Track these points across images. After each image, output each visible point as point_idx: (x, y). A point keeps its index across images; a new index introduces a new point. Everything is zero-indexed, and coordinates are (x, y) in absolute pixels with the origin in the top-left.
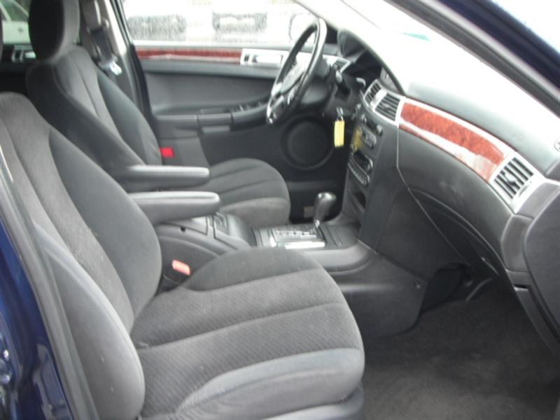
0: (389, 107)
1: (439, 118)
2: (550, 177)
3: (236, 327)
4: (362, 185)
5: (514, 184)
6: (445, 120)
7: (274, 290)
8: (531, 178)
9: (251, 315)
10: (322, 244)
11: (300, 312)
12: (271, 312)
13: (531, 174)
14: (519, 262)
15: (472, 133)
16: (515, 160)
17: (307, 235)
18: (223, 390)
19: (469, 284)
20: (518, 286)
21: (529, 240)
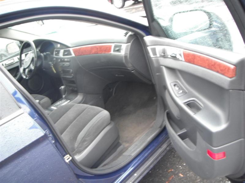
0: (67, 53)
1: (86, 47)
2: (127, 43)
3: (69, 127)
4: (71, 78)
5: (119, 50)
6: (89, 47)
7: (70, 114)
8: (122, 46)
9: (71, 122)
10: (69, 101)
11: (82, 113)
12: (75, 119)
13: (121, 45)
14: (130, 65)
15: (99, 46)
16: (115, 45)
17: (63, 101)
18: (84, 135)
19: (112, 90)
20: (132, 71)
21: (130, 58)
